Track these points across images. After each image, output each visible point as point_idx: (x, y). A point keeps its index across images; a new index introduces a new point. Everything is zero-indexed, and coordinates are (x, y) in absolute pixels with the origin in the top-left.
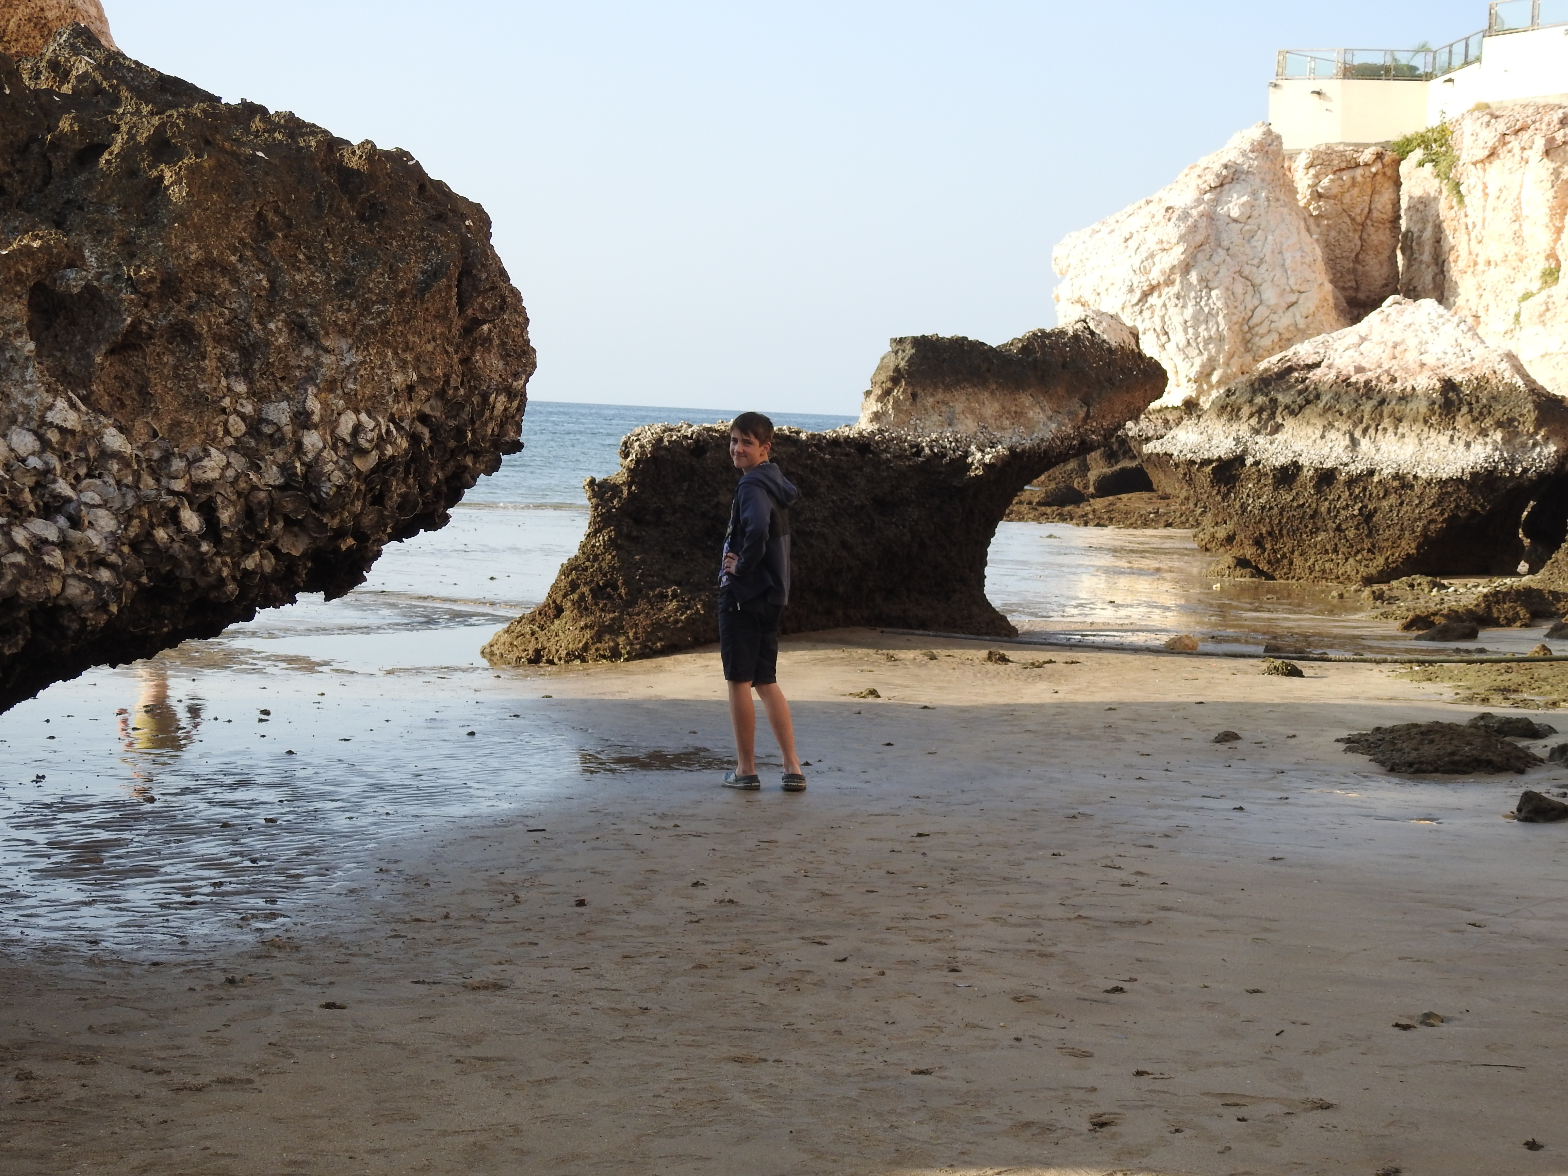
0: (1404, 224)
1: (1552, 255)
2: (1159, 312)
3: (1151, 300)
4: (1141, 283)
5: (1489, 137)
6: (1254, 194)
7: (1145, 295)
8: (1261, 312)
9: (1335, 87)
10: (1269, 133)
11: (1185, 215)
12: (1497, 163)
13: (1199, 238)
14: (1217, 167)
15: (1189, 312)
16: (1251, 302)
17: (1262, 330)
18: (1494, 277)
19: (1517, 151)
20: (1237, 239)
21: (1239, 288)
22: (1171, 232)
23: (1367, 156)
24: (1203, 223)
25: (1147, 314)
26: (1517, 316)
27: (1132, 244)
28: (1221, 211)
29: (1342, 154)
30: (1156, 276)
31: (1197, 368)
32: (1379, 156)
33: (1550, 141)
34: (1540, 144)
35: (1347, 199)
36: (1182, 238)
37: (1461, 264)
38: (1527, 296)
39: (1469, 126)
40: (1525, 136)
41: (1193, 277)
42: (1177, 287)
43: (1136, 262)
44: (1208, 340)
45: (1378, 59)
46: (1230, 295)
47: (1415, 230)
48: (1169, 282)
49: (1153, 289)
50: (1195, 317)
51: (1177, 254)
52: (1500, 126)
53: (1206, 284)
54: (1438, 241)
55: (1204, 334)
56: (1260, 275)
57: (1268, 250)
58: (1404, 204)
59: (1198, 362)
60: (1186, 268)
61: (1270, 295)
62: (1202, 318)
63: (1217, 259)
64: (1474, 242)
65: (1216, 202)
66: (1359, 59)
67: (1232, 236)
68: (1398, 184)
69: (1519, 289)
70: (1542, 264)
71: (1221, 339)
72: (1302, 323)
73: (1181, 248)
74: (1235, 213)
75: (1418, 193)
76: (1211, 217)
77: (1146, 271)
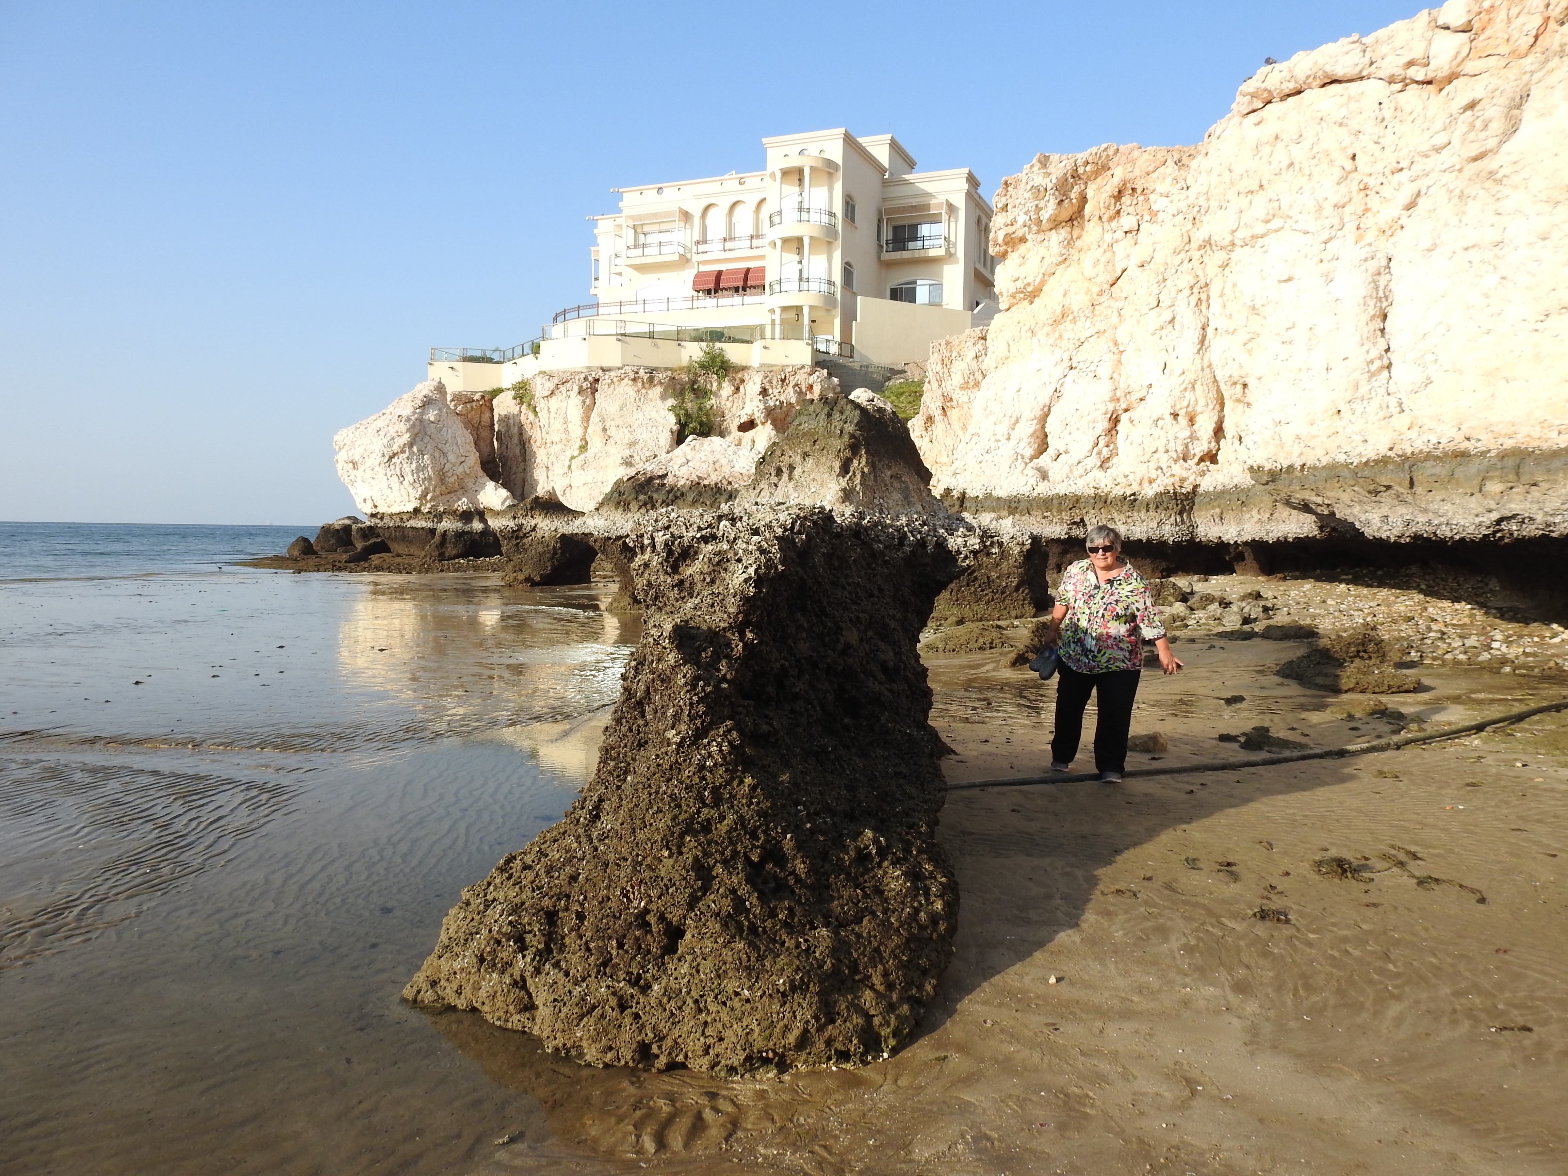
0: (496, 427)
1: (584, 439)
2: (398, 467)
3: (394, 460)
4: (388, 452)
5: (550, 385)
6: (440, 410)
7: (391, 458)
8: (448, 466)
9: (459, 365)
10: (440, 382)
11: (408, 419)
12: (554, 398)
13: (416, 430)
14: (420, 396)
15: (414, 466)
16: (443, 461)
17: (449, 474)
18: (555, 448)
19: (564, 392)
20: (434, 431)
21: (437, 454)
22: (403, 427)
23: (477, 397)
24: (418, 423)
25: (392, 467)
26: (570, 467)
27: (382, 433)
28: (426, 417)
29: (466, 396)
30: (395, 448)
31: (419, 493)
32: (483, 397)
33: (581, 387)
34: (576, 389)
35: (470, 416)
36: (408, 430)
37: (538, 444)
38: (573, 458)
39: (539, 380)
40: (568, 385)
41: (415, 449)
42: (407, 454)
43: (385, 441)
44: (424, 480)
45: (479, 354)
46: (433, 457)
47: (503, 430)
48: (403, 452)
49: (394, 455)
50: (417, 468)
51: (406, 438)
52: (556, 381)
53: (422, 453)
54: (521, 434)
55: (422, 476)
56: (447, 448)
57: (449, 436)
58: (496, 419)
59: (420, 490)
60: (411, 445)
61: (451, 457)
62: (420, 469)
63: (426, 441)
64: (544, 433)
65: (422, 414)
66: (470, 353)
67: (431, 429)
68: (492, 410)
69: (568, 454)
70: (579, 443)
71: (430, 479)
72: (468, 471)
73: (408, 435)
74: (432, 419)
75: (503, 413)
76: (420, 420)
77: (391, 447)
